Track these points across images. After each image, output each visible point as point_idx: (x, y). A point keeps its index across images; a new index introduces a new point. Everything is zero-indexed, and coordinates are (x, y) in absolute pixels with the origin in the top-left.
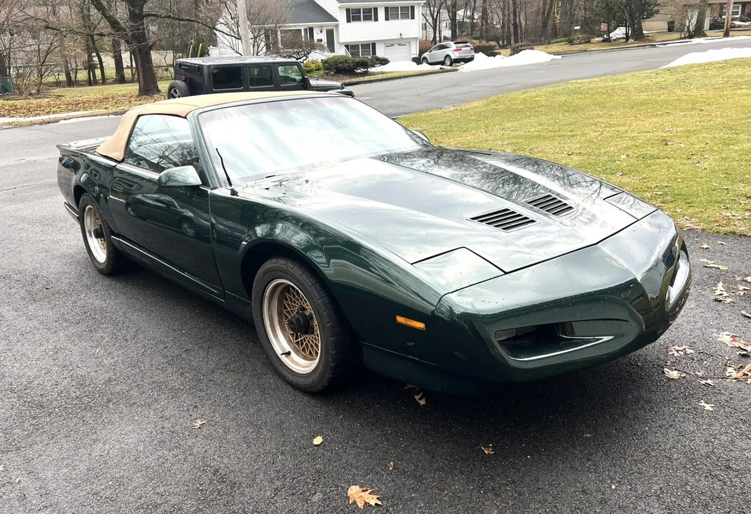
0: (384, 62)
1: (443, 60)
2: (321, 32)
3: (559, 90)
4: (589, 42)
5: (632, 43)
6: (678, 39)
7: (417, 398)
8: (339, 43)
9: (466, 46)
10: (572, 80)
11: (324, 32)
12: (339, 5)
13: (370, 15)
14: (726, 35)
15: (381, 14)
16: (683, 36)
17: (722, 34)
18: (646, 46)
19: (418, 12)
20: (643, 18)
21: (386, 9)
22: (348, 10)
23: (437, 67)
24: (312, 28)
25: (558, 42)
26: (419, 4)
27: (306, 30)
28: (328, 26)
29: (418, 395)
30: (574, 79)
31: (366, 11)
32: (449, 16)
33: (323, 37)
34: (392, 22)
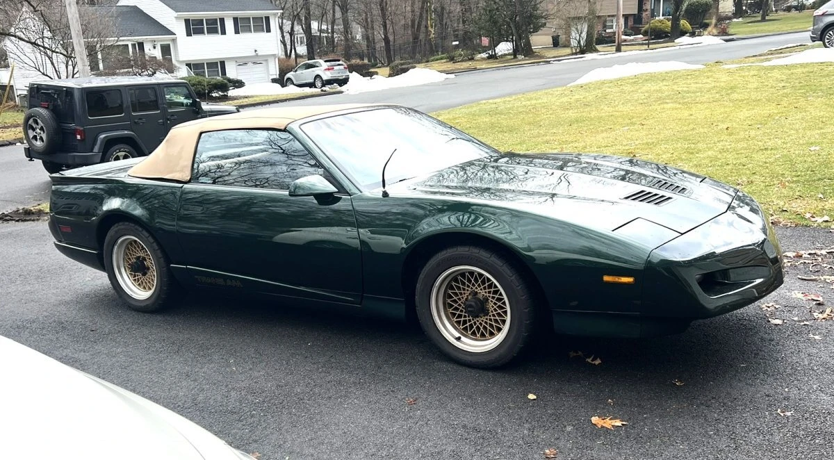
0: (239, 84)
1: (312, 81)
2: (154, 48)
3: (475, 111)
4: (472, 59)
5: (523, 60)
6: (569, 55)
7: (589, 360)
8: (178, 61)
9: (339, 65)
10: (482, 100)
11: (159, 48)
12: (176, 14)
13: (216, 27)
14: (618, 50)
15: (229, 25)
16: (574, 51)
17: (614, 48)
18: (540, 62)
19: (274, 24)
20: (531, 32)
21: (236, 20)
22: (187, 21)
23: (307, 90)
24: (142, 43)
25: (437, 60)
26: (275, 15)
27: (134, 46)
28: (161, 41)
29: (589, 358)
30: (485, 100)
31: (209, 22)
32: (303, 29)
33: (157, 53)
34: (244, 36)
